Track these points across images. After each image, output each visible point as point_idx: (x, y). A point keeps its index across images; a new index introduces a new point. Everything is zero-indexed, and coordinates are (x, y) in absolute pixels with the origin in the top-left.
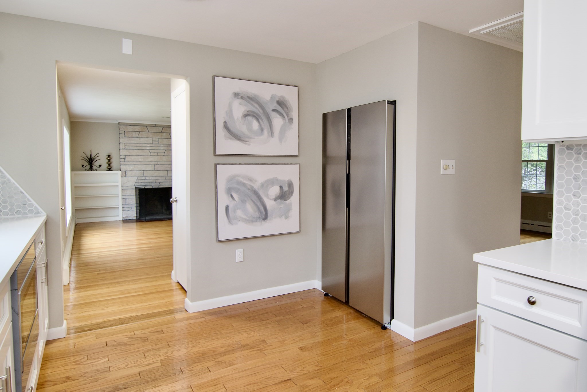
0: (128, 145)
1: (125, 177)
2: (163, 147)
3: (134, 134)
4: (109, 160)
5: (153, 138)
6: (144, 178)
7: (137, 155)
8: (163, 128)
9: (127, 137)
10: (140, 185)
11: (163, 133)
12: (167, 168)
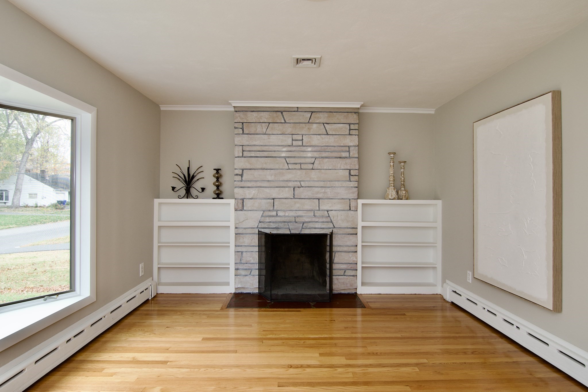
0: (247, 148)
1: (242, 210)
2: (310, 151)
3: (260, 128)
4: (218, 179)
5: (292, 134)
6: (274, 213)
7: (264, 169)
8: (312, 114)
9: (247, 134)
10: (267, 227)
11: (312, 123)
12: (318, 193)
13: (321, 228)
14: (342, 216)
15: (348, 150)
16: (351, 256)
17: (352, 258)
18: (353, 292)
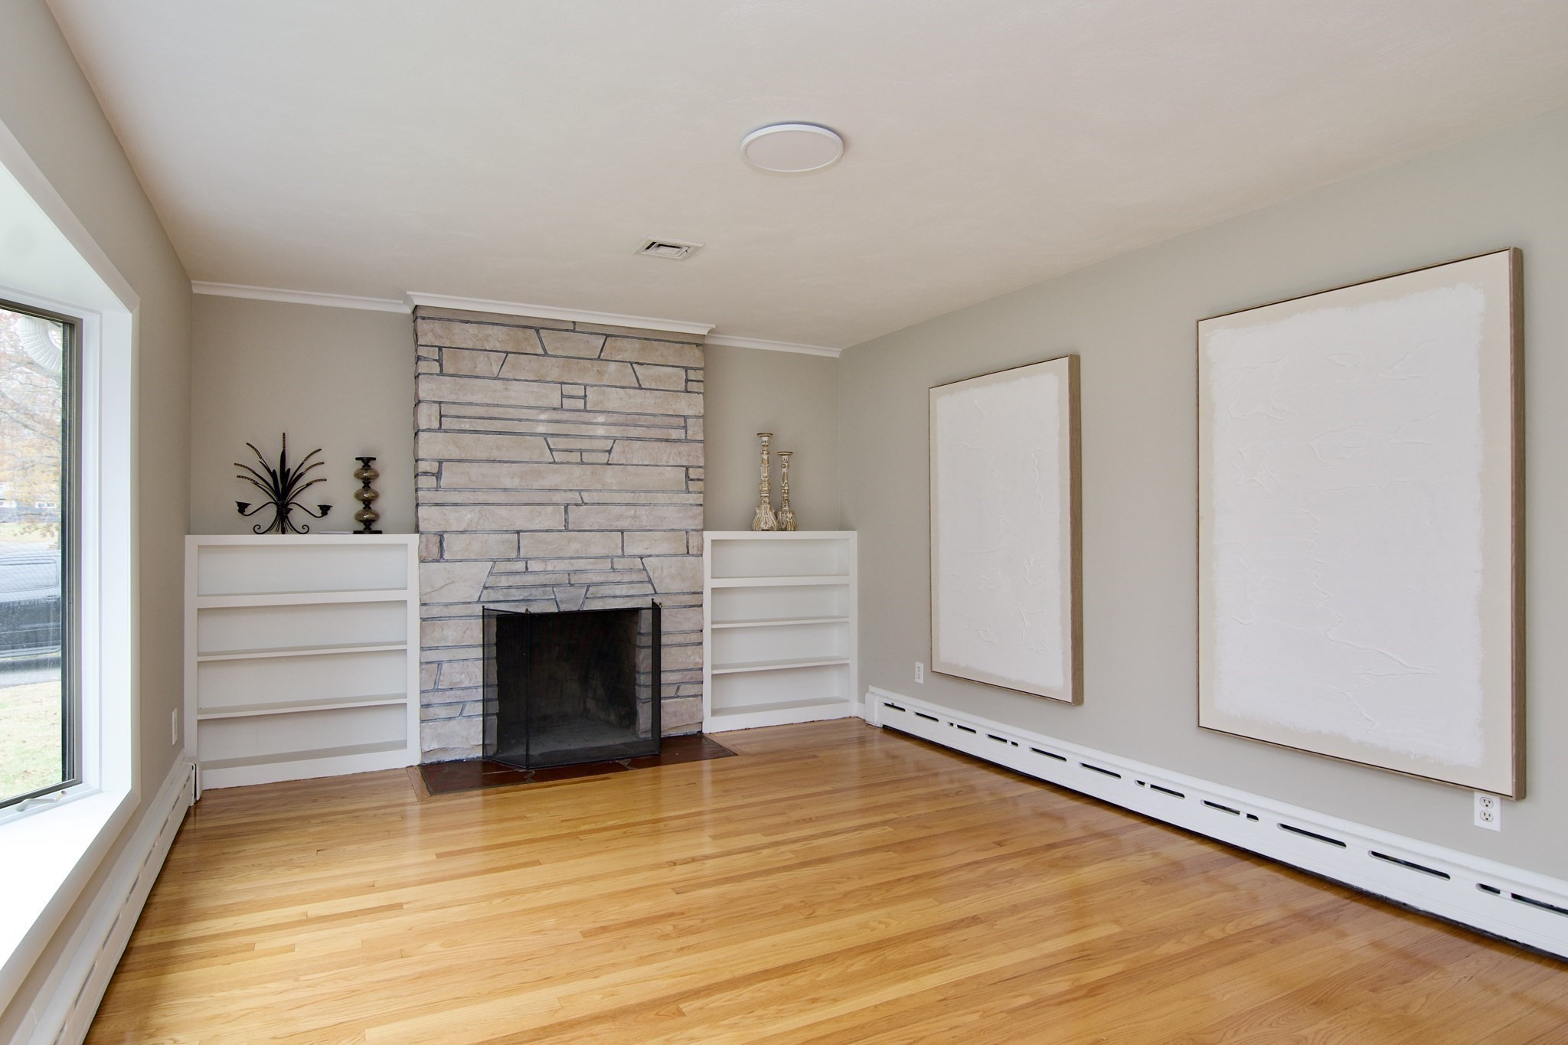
0: (453, 410)
1: (438, 561)
2: (603, 424)
3: (485, 364)
4: (367, 483)
5: (562, 383)
6: (520, 566)
7: (494, 461)
8: (606, 340)
9: (452, 375)
10: (502, 598)
11: (606, 360)
12: (620, 517)
13: (627, 596)
14: (671, 567)
15: (683, 425)
16: (690, 653)
17: (692, 658)
18: (695, 730)
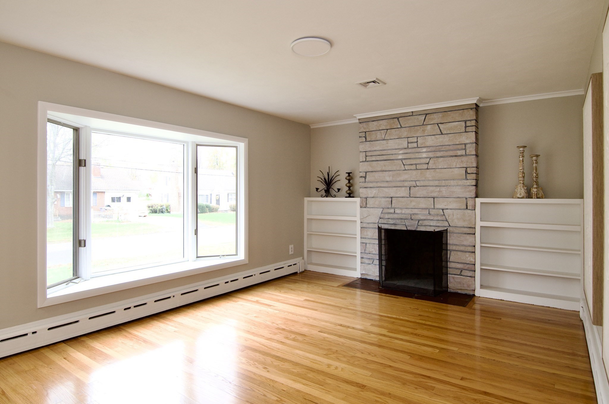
0: (369, 154)
1: (365, 208)
2: (425, 152)
3: (379, 135)
4: (349, 181)
5: (408, 138)
6: (392, 211)
7: (383, 171)
8: (426, 116)
9: (369, 141)
10: (386, 223)
11: (426, 125)
12: (432, 192)
13: (436, 226)
14: (458, 214)
15: (464, 148)
16: (467, 256)
17: (469, 258)
18: (471, 293)
